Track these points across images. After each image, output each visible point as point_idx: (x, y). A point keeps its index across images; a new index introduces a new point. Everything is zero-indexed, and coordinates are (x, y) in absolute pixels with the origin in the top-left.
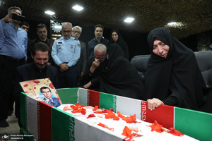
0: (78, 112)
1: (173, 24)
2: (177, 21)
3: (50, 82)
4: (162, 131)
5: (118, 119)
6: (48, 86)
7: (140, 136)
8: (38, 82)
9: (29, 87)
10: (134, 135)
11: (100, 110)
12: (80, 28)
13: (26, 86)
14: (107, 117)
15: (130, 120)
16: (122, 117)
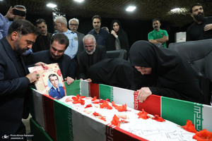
0: (78, 102)
1: (176, 10)
3: (58, 68)
4: (148, 117)
5: (111, 108)
6: (56, 74)
7: (126, 122)
10: (122, 121)
11: (98, 100)
12: (77, 20)
14: (102, 107)
15: (122, 109)
16: (115, 106)
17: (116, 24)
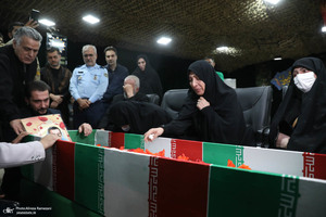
2: (230, 45)
3: (61, 120)
8: (44, 120)
9: (33, 126)
13: (29, 124)
17: (141, 60)
